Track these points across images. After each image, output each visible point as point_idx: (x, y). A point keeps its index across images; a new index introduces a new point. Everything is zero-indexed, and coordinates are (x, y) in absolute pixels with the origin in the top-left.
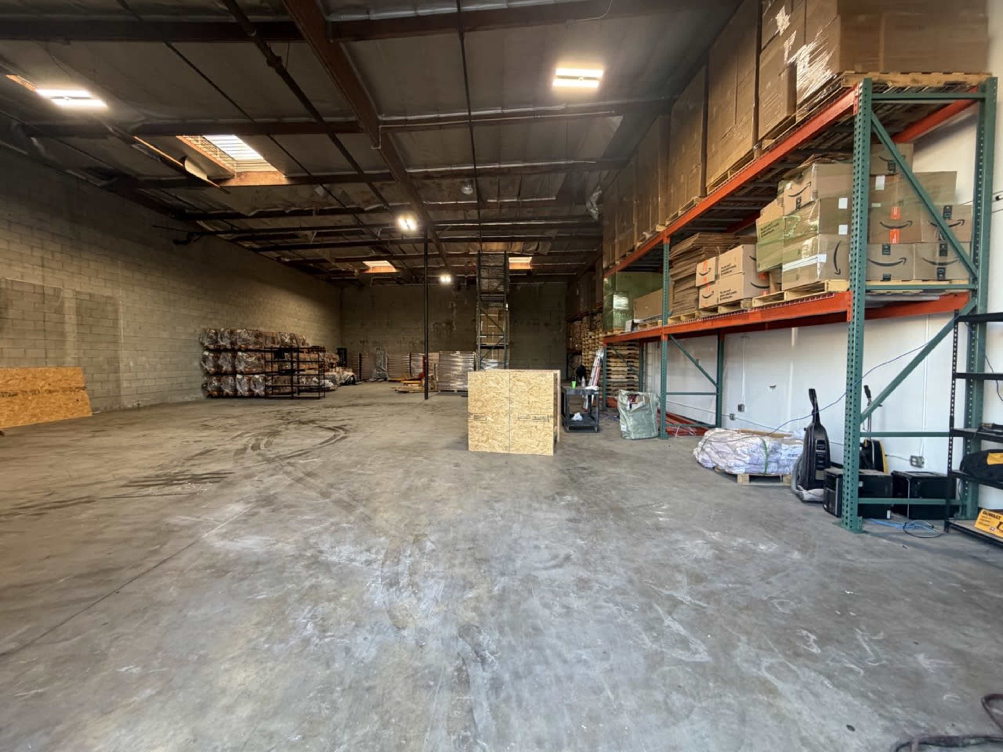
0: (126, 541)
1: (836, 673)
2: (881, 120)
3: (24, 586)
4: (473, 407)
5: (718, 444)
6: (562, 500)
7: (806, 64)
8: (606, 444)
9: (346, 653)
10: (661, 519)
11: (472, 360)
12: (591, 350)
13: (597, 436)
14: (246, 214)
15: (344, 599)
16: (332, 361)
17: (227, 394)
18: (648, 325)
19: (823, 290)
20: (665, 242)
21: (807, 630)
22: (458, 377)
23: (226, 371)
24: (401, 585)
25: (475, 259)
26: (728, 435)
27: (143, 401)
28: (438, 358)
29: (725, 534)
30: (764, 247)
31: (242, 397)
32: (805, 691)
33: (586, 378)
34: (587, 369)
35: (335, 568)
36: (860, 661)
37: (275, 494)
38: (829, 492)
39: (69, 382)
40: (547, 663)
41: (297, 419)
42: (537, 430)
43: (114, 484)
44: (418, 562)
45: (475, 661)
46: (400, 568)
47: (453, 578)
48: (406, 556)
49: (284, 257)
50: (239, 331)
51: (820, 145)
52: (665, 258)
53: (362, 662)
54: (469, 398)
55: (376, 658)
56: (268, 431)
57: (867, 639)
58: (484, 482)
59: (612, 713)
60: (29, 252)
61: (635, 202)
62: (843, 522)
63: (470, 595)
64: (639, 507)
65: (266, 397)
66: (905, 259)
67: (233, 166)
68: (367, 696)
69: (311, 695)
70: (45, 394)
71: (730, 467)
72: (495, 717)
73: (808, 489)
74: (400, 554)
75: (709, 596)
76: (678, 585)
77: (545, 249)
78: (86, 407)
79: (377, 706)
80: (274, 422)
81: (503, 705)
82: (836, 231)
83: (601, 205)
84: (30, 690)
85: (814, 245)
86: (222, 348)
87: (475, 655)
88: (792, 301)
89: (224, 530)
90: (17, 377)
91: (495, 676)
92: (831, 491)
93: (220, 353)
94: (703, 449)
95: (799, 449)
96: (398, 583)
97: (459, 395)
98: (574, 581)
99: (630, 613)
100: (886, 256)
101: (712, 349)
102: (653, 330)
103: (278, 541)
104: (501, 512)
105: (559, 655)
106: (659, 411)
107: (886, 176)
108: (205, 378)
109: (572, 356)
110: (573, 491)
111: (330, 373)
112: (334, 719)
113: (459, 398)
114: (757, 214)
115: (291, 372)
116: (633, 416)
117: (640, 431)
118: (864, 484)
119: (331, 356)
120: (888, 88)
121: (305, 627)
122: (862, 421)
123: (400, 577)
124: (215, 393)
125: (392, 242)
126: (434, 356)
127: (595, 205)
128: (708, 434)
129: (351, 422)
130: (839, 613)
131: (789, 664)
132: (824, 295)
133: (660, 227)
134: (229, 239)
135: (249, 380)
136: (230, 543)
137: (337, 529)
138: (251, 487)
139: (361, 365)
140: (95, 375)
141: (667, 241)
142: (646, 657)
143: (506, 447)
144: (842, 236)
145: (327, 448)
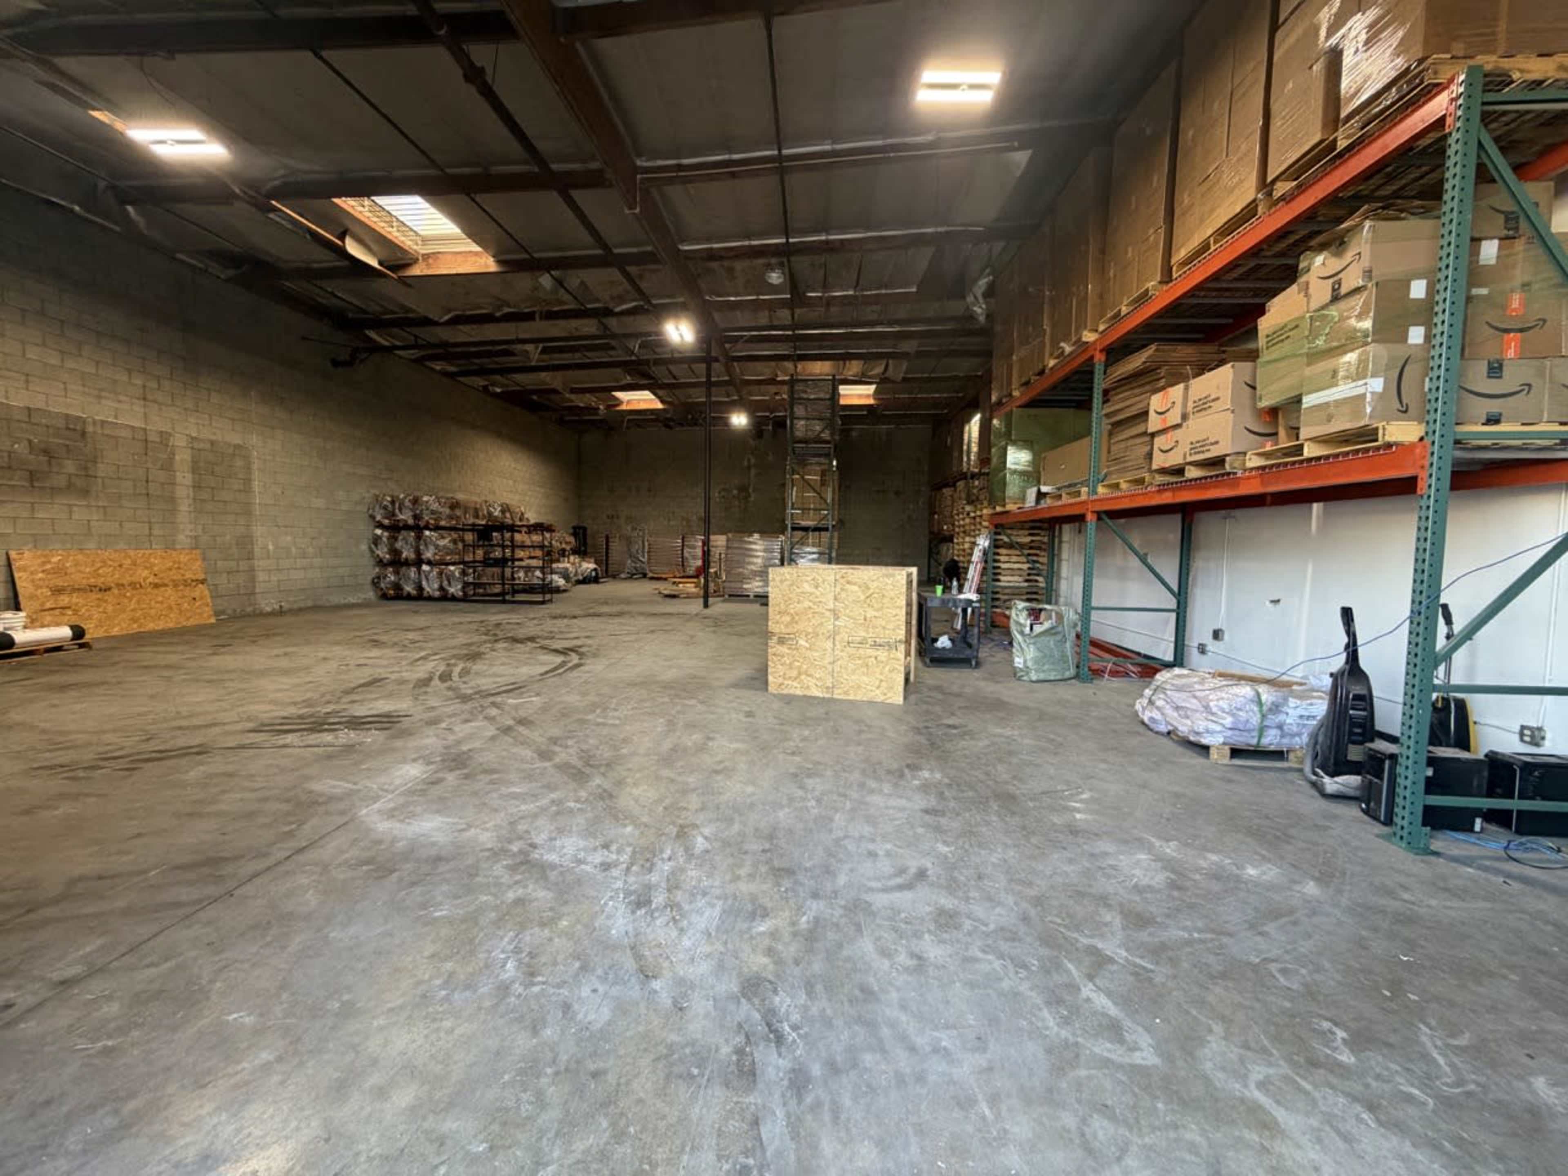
0: (250, 815)
1: (1385, 1103)
2: (1497, 140)
3: (100, 878)
4: (777, 624)
5: (1177, 695)
6: (914, 777)
7: (1360, 45)
8: (989, 688)
9: (564, 1013)
10: (1078, 816)
11: (777, 547)
12: (969, 535)
13: (976, 674)
14: (436, 319)
15: (565, 923)
16: (564, 546)
17: (409, 594)
18: (1064, 495)
19: (1376, 440)
20: (1096, 360)
21: (1331, 1020)
22: (755, 574)
23: (406, 559)
24: (654, 906)
25: (786, 388)
26: (1196, 680)
27: (287, 601)
28: (724, 543)
29: (1187, 845)
30: (1270, 367)
31: (430, 598)
32: (1327, 1128)
33: (958, 580)
34: (961, 565)
35: (555, 873)
36: (1427, 1081)
37: (470, 750)
38: (1371, 782)
39: (182, 571)
40: (883, 1051)
41: (510, 635)
42: (878, 662)
43: (239, 727)
44: (683, 870)
45: (769, 1040)
46: (654, 878)
47: (735, 898)
48: (662, 859)
49: (494, 384)
50: (425, 498)
51: (1378, 188)
52: (1096, 386)
53: (587, 1028)
54: (771, 609)
55: (609, 1023)
56: (465, 652)
57: (1439, 1043)
58: (791, 743)
59: (990, 1144)
60: (125, 378)
61: (1047, 293)
62: (1395, 834)
63: (762, 929)
64: (1043, 793)
65: (465, 599)
66: (1529, 385)
67: (417, 244)
68: (593, 1086)
69: (506, 1077)
70: (149, 590)
71: (1198, 733)
72: (795, 1136)
73: (1332, 775)
74: (654, 856)
75: (1158, 951)
76: (1105, 929)
77: (898, 370)
78: (206, 609)
79: (605, 1104)
80: (476, 638)
81: (809, 1117)
82: (1404, 338)
83: (992, 300)
84: (98, 1039)
85: (1362, 362)
86: (401, 525)
87: (766, 1029)
88: (1319, 458)
89: (392, 805)
90: (110, 563)
91: (797, 1067)
92: (1376, 780)
93: (399, 532)
94: (1151, 702)
95: (1320, 708)
96: (650, 902)
97: (756, 602)
98: (931, 913)
99: (1023, 973)
100: (1494, 380)
101: (1171, 537)
102: (1071, 505)
103: (469, 826)
104: (817, 793)
105: (903, 1038)
106: (1078, 636)
107: (1501, 239)
108: (377, 570)
109: (936, 546)
110: (933, 763)
111: (561, 565)
112: (540, 1121)
113: (756, 607)
114: (1261, 311)
115: (502, 562)
116: (1034, 644)
117: (1046, 667)
118: (1435, 772)
119: (562, 539)
120: (1512, 82)
121: (504, 966)
122: (1436, 667)
123: (652, 892)
124: (392, 592)
125: (657, 362)
126: (719, 541)
127: (981, 300)
128: (1162, 677)
129: (589, 642)
130: (1388, 994)
131: (1298, 1079)
132: (1378, 448)
133: (1089, 335)
134: (413, 357)
135: (440, 573)
136: (398, 825)
137: (560, 811)
138: (434, 739)
139: (607, 553)
140: (219, 563)
141: (1100, 358)
142: (1049, 1051)
143: (827, 688)
144: (1416, 345)
145: (551, 681)
